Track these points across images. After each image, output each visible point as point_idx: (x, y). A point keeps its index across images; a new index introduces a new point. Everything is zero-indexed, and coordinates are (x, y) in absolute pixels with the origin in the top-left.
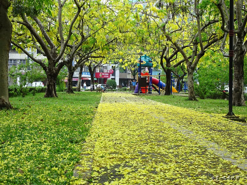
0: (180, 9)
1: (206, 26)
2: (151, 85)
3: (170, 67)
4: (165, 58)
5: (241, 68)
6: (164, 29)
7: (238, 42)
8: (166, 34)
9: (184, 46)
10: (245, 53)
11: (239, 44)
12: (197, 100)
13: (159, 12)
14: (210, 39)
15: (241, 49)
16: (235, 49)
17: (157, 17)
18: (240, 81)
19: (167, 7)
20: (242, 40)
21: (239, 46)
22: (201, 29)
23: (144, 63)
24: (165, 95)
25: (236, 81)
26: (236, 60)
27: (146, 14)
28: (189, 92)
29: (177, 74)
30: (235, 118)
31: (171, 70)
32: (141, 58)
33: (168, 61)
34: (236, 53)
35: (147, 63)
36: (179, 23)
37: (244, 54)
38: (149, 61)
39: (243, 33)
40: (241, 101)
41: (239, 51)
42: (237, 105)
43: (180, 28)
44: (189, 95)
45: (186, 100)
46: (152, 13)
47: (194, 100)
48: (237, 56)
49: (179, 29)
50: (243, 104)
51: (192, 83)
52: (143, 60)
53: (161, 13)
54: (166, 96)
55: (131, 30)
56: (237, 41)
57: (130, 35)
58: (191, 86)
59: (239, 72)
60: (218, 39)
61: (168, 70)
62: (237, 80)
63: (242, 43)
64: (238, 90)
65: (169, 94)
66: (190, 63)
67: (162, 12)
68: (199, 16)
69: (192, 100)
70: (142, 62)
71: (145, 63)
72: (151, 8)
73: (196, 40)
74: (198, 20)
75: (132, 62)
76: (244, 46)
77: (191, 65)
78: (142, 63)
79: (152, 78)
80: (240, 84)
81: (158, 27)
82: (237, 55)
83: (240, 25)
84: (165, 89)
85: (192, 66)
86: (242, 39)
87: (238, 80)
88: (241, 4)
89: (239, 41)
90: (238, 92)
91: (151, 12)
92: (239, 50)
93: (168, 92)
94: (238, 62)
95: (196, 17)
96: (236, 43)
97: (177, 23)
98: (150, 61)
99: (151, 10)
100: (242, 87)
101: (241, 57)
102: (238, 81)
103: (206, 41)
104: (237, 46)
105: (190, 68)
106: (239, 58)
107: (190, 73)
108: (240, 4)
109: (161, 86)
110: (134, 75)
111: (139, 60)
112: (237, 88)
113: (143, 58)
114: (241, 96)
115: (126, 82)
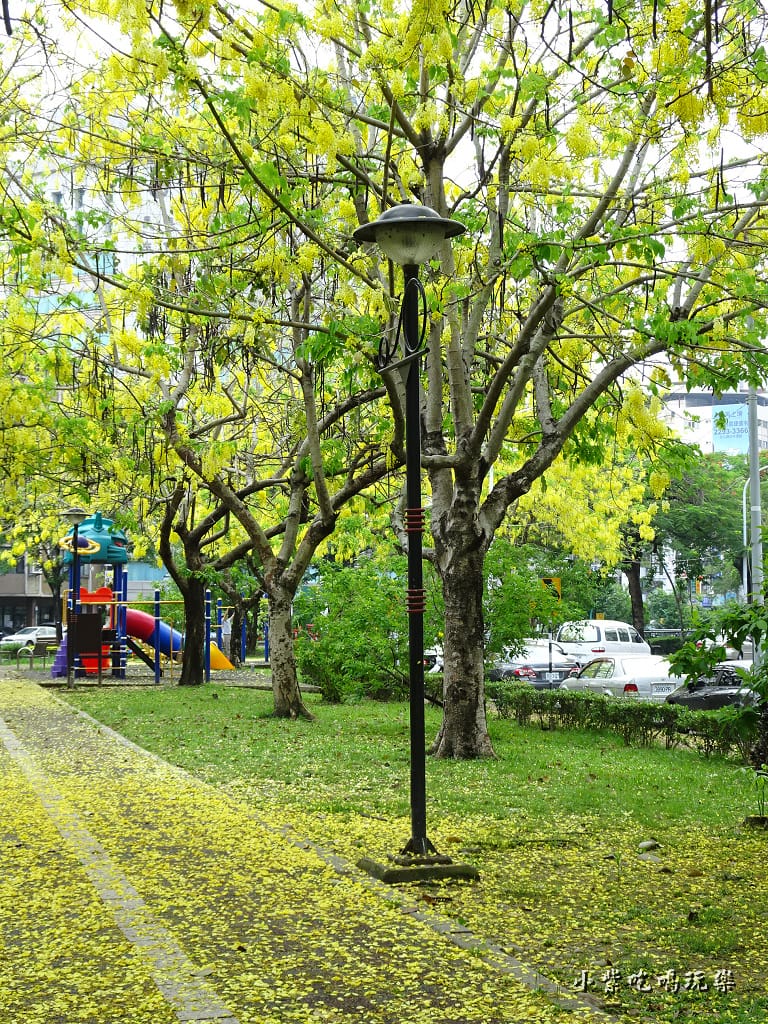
0: (234, 343)
1: (341, 411)
2: (124, 642)
3: (198, 567)
4: (181, 529)
5: (475, 603)
6: (169, 426)
7: (458, 501)
8: (179, 444)
9: (255, 482)
10: (484, 543)
11: (464, 510)
12: (308, 718)
13: (149, 354)
14: (355, 466)
15: (472, 529)
16: (447, 530)
17: (142, 372)
18: (471, 655)
19: (184, 330)
20: (472, 495)
21: (463, 515)
22: (320, 424)
23: (93, 548)
24: (182, 683)
25: (454, 654)
26: (451, 572)
27: (96, 360)
28: (277, 683)
29: (230, 589)
30: (437, 865)
31: (205, 580)
32: (79, 529)
33: (192, 543)
34: (451, 545)
35: (106, 548)
36: (235, 392)
37: (482, 548)
38: (113, 538)
39: (476, 467)
40: (474, 736)
41: (465, 537)
42: (460, 755)
43: (239, 410)
44: (277, 694)
45: (264, 716)
46: (120, 356)
47: (297, 716)
48: (458, 556)
49: (237, 413)
50: (483, 750)
51: (286, 646)
52: (88, 537)
53: (156, 357)
54: (185, 690)
55: (34, 420)
56: (456, 497)
57: (31, 442)
58: (282, 660)
59: (464, 618)
60: (388, 466)
61: (193, 581)
62: (460, 651)
63: (472, 503)
64: (464, 692)
65: (198, 682)
66: (280, 562)
67: (161, 352)
68: (309, 376)
69: (288, 715)
70: (84, 544)
71: (97, 549)
72: (118, 335)
73: (300, 471)
74: (306, 391)
75: (45, 534)
76: (483, 517)
77: (282, 571)
78: (81, 551)
79: (128, 610)
80: (471, 668)
81: (145, 415)
82: (455, 552)
83: (464, 436)
84: (180, 658)
85: (284, 574)
86: (474, 490)
87: (463, 652)
88: (466, 348)
89: (464, 498)
90: (462, 702)
91: (115, 350)
92: (462, 534)
93: (195, 670)
94: (460, 582)
95: (299, 379)
96: (452, 505)
97: (225, 390)
98: (116, 541)
99: (114, 345)
100: (477, 681)
101: (471, 562)
102: (463, 656)
103: (342, 472)
104: (454, 516)
105: (276, 584)
106: (465, 562)
107: (280, 605)
108: (464, 351)
109: (163, 644)
110: (55, 586)
111: (72, 536)
112: (459, 684)
113: (90, 527)
114: (475, 714)
115: (20, 609)
